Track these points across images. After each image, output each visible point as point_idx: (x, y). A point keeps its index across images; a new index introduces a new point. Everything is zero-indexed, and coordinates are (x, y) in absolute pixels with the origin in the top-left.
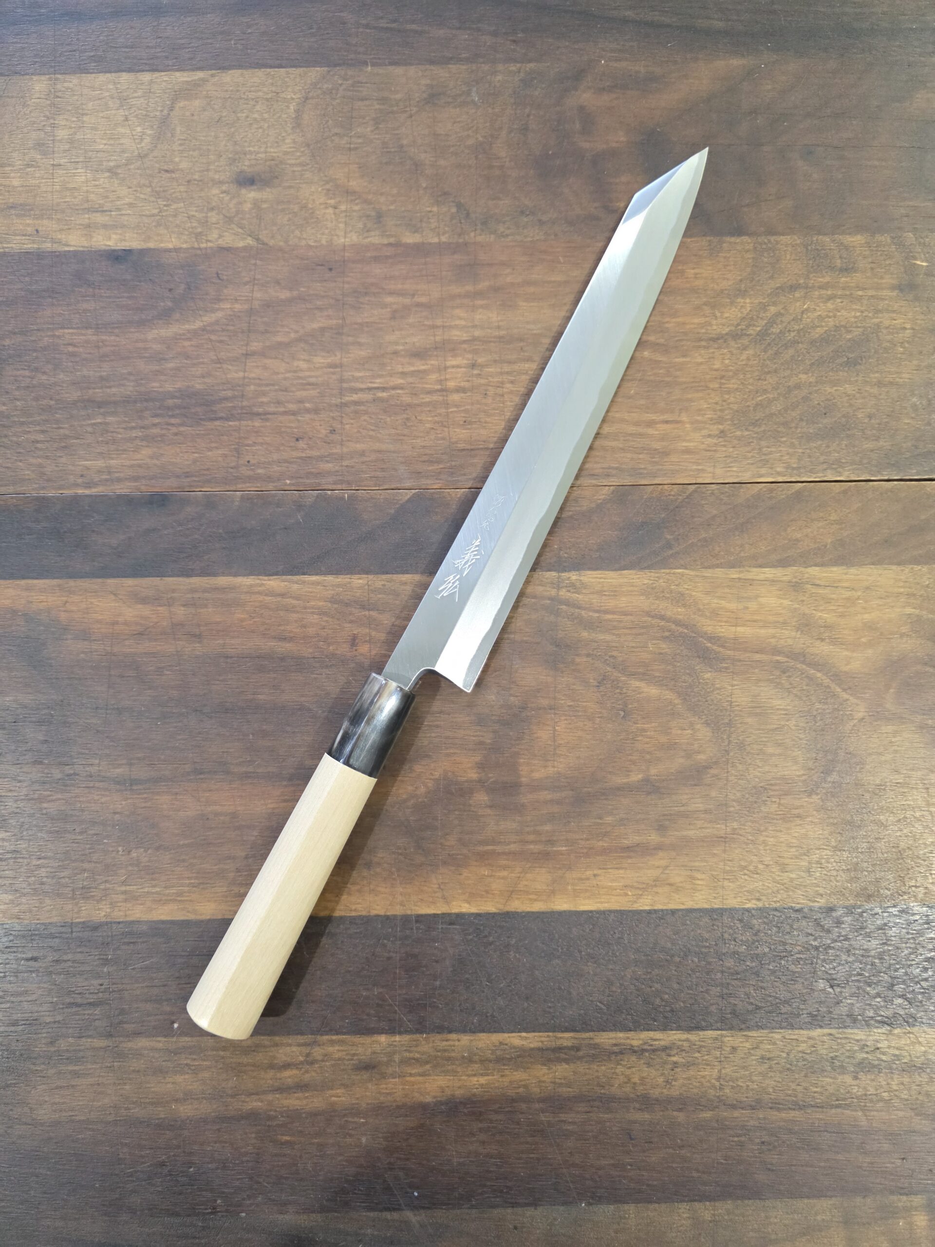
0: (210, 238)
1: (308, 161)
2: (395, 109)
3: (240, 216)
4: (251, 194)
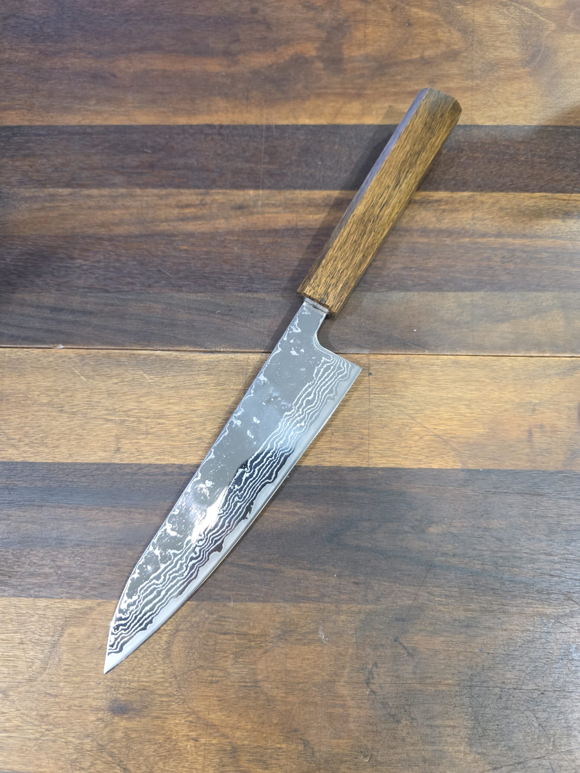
0: (83, 766)
1: (175, 693)
2: (253, 644)
3: (112, 744)
4: (122, 723)
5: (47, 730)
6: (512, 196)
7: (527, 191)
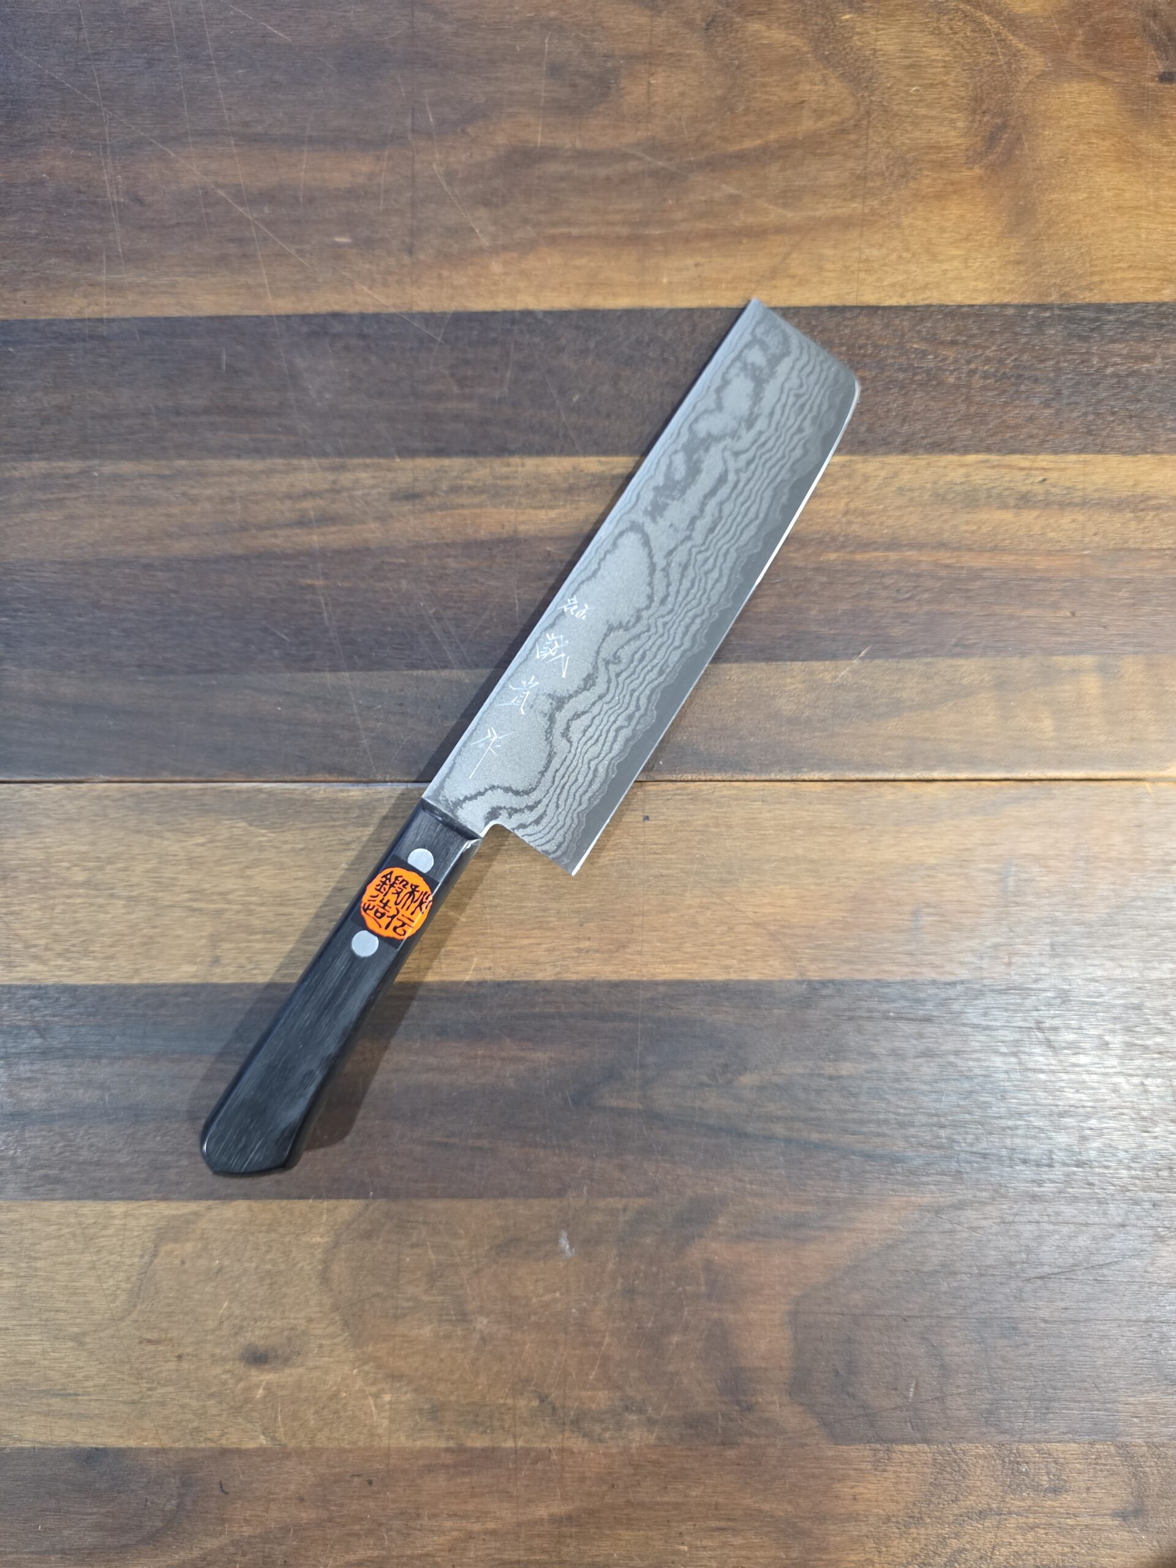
0: (209, 1435)
1: (339, 1332)
2: (458, 1260)
3: (250, 1406)
4: (264, 1377)
5: (149, 1389)
6: (924, 462)
7: (953, 451)
